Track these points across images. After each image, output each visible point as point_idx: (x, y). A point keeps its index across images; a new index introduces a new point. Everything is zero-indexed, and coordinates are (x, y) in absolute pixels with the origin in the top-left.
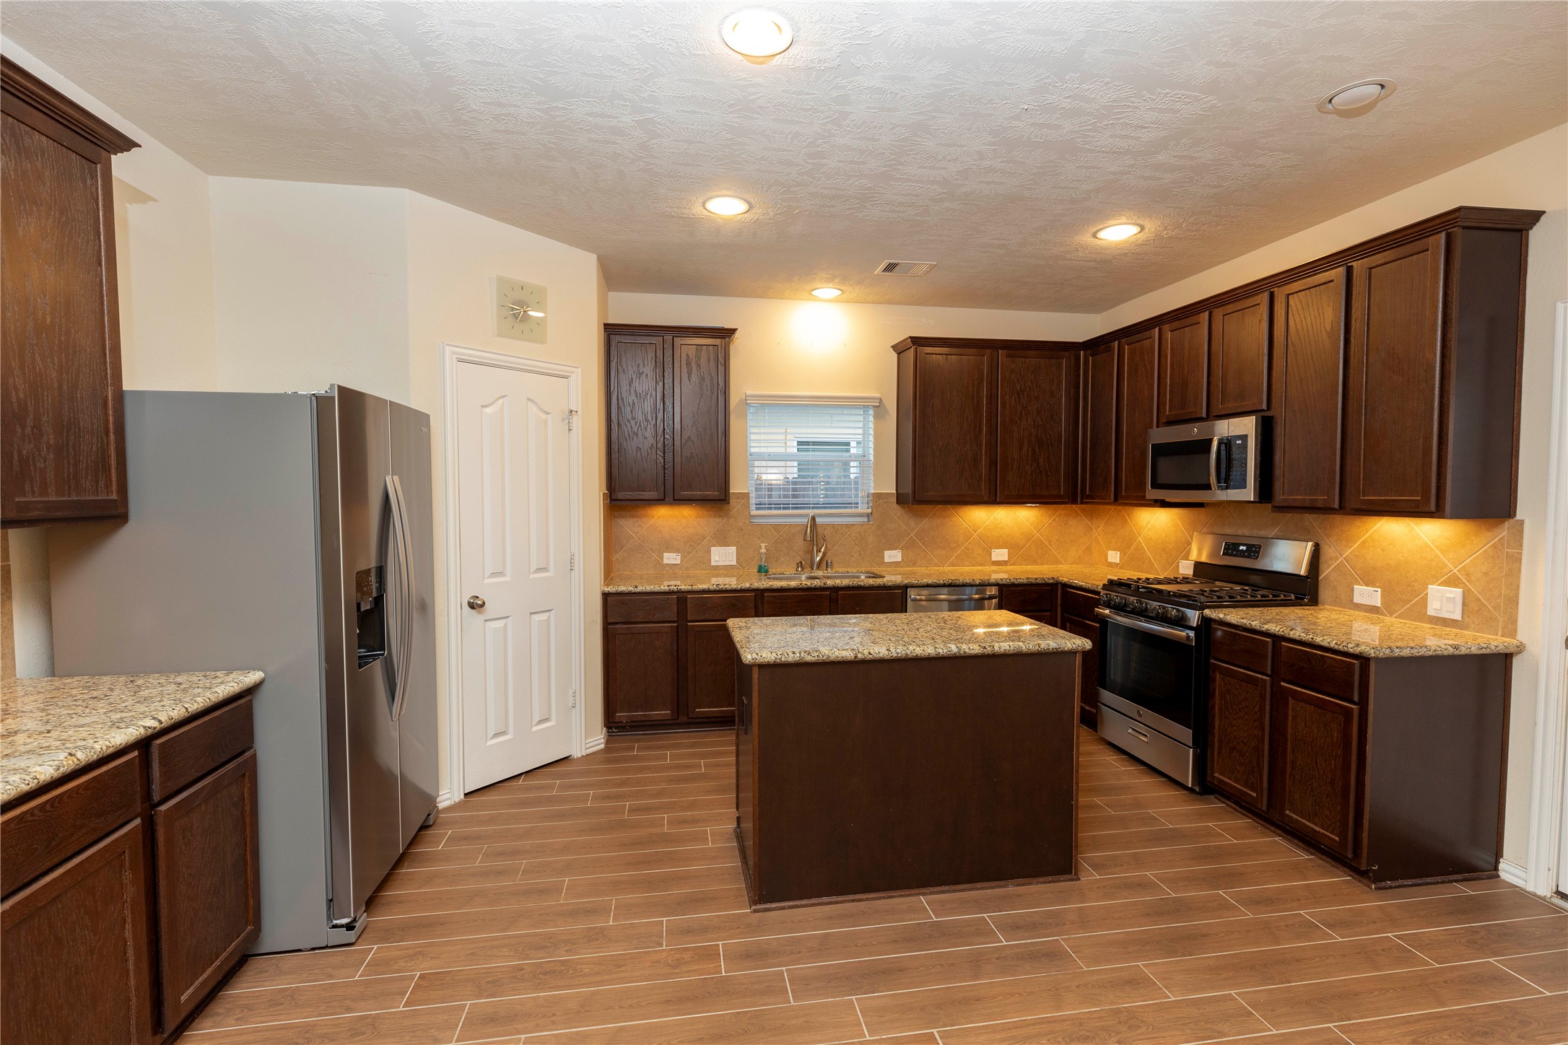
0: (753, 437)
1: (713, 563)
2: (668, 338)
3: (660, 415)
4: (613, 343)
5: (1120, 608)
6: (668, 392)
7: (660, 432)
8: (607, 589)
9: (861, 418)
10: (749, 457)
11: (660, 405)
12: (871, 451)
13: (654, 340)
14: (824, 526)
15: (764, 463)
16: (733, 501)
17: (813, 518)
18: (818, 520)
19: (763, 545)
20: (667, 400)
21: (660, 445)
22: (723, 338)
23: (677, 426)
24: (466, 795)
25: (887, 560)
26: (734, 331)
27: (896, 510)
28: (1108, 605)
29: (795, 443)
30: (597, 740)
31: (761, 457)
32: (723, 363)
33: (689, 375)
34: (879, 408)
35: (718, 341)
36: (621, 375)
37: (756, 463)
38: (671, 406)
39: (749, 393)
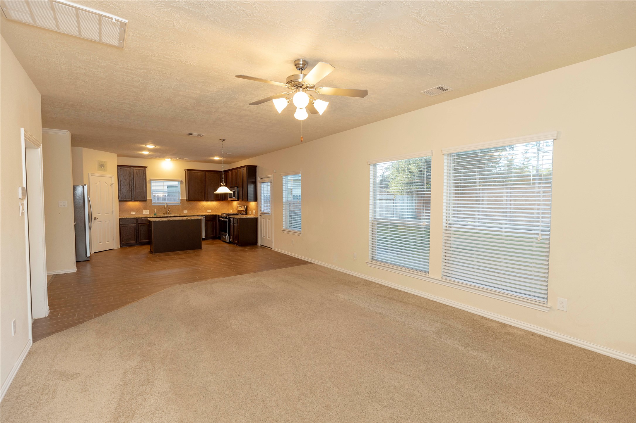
0: (152, 187)
1: (143, 214)
2: (132, 168)
3: (130, 183)
4: (119, 169)
5: (223, 217)
6: (132, 179)
7: (130, 186)
8: (120, 218)
9: (178, 184)
10: (152, 192)
11: (130, 181)
12: (180, 191)
13: (129, 168)
14: (170, 206)
15: (155, 193)
16: (148, 201)
17: (167, 204)
18: (168, 204)
19: (155, 210)
20: (132, 181)
21: (131, 189)
22: (145, 168)
23: (134, 186)
24: (94, 253)
25: (184, 212)
26: (147, 167)
27: (186, 202)
28: (221, 217)
29: (167, 186)
30: (119, 247)
31: (154, 191)
32: (145, 173)
33: (137, 175)
34: (182, 182)
35: (144, 169)
36: (121, 175)
37: (153, 193)
38: (133, 182)
39: (151, 178)
